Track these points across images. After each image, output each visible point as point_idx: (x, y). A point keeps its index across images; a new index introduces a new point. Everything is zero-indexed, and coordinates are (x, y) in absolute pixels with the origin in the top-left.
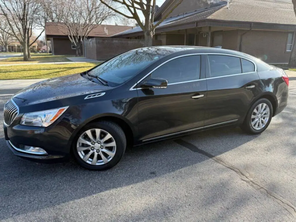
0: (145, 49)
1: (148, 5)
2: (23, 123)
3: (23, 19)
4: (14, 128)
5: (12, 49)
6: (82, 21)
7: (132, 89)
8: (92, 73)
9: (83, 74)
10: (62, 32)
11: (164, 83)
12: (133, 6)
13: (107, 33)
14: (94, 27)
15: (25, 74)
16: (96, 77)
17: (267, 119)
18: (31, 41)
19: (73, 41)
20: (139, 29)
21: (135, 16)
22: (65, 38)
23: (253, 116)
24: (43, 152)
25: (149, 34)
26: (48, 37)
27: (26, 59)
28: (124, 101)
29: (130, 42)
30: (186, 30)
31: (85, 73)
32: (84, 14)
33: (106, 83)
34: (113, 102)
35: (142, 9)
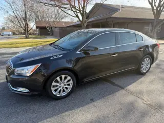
0: (82, 30)
1: (83, 11)
2: (16, 74)
3: (25, 20)
4: (11, 76)
5: (21, 33)
6: (52, 20)
7: (78, 52)
8: (55, 44)
9: (50, 45)
10: (43, 25)
11: (96, 49)
12: (76, 12)
13: (64, 25)
14: (58, 22)
15: (25, 44)
16: (58, 46)
17: (149, 66)
18: (29, 29)
19: (48, 29)
20: (79, 23)
21: (77, 16)
22: (45, 28)
23: (142, 66)
24: (27, 90)
25: (84, 25)
26: (37, 27)
27: (26, 38)
28: (73, 59)
29: (75, 29)
30: (101, 23)
31: (52, 44)
32: (54, 16)
33: (63, 49)
34: (67, 61)
35: (80, 13)
